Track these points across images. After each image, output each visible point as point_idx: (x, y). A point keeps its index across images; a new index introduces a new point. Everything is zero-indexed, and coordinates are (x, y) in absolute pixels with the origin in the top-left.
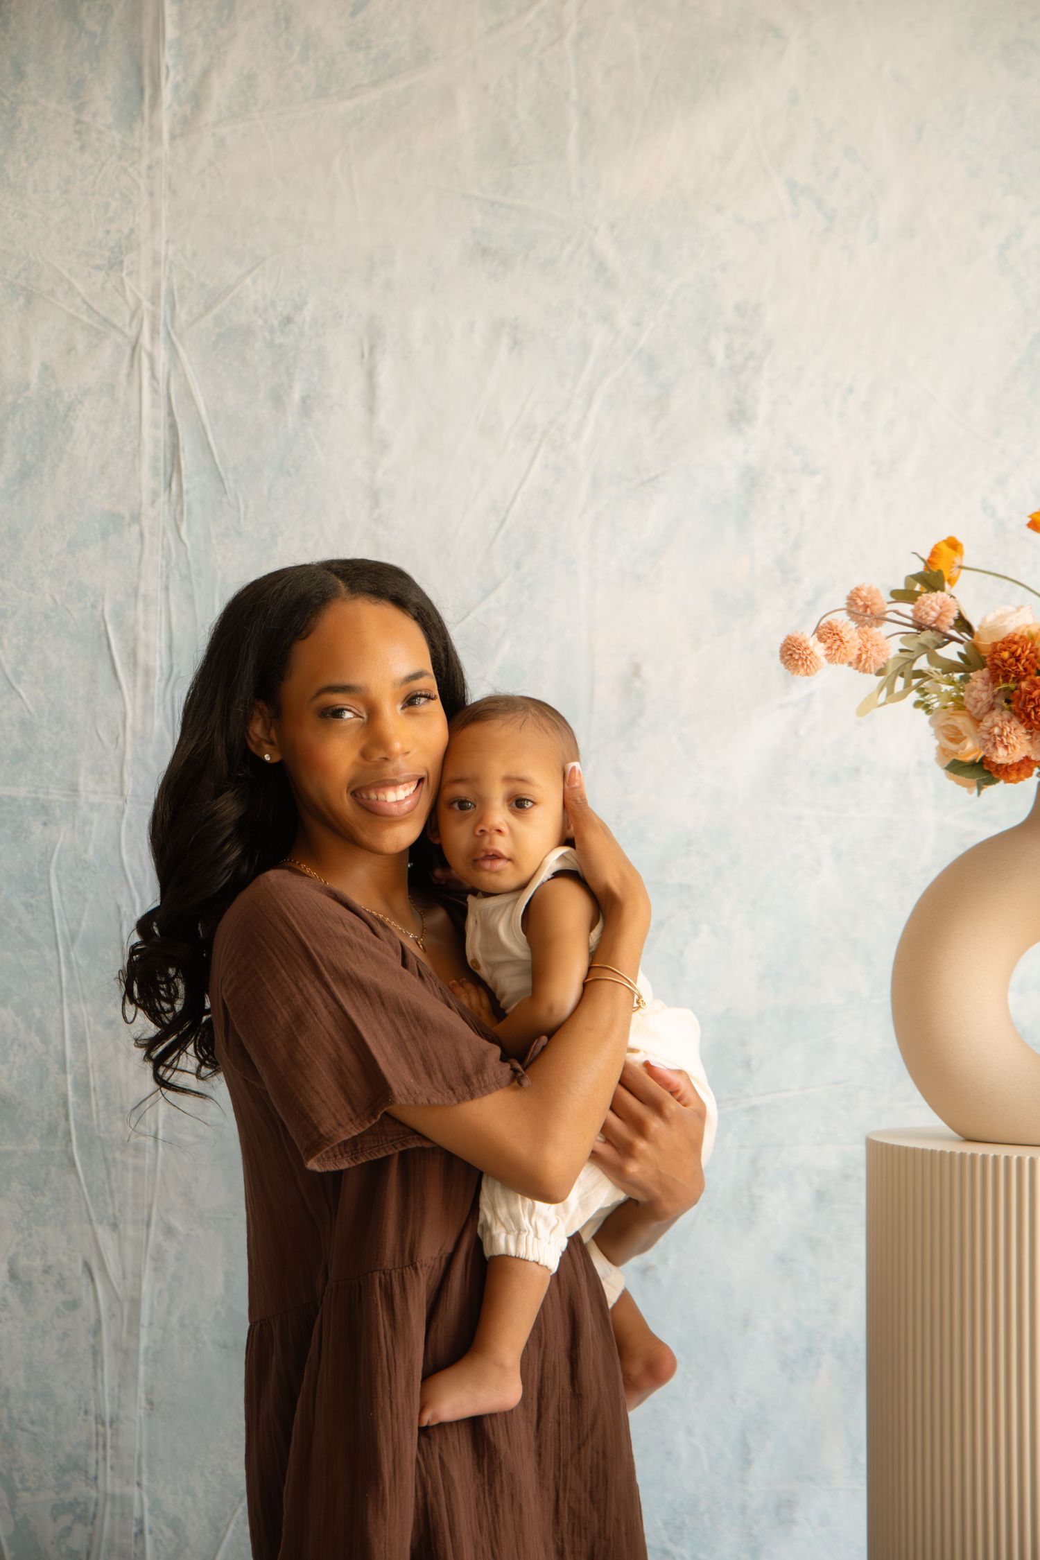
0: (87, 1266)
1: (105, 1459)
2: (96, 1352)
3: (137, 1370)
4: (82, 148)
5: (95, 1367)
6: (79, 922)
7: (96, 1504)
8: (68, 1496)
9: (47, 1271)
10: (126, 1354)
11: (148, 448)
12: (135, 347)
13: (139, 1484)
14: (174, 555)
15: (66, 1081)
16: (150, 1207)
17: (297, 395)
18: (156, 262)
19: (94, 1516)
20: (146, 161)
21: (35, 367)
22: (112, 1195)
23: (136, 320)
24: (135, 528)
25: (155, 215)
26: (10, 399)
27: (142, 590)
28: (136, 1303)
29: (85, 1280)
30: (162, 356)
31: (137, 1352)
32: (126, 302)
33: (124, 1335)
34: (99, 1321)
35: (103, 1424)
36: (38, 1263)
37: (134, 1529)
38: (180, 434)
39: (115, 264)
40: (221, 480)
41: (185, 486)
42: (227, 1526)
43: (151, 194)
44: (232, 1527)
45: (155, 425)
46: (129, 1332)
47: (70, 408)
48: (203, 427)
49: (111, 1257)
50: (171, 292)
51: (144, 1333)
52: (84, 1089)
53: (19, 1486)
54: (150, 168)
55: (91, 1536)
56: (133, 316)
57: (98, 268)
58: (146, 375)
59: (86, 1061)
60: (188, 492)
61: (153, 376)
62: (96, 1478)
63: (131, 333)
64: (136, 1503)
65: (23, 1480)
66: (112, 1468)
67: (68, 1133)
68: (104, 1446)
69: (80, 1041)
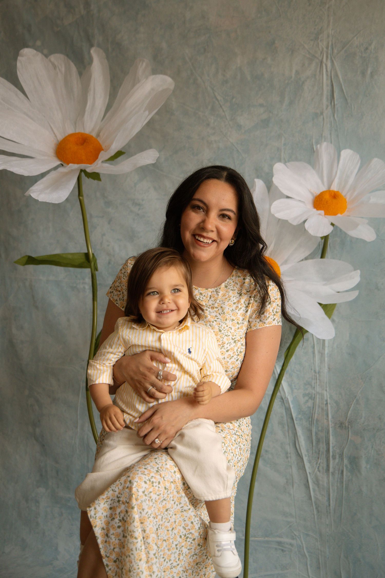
1: (316, 383)
2: (314, 353)
3: (325, 359)
4: (310, 5)
5: (313, 357)
7: (315, 395)
8: (307, 392)
10: (322, 354)
11: (325, 93)
12: (322, 62)
13: (326, 390)
14: (333, 124)
17: (369, 72)
18: (328, 36)
19: (314, 397)
20: (327, 6)
21: (294, 71)
23: (322, 55)
24: (322, 117)
25: (329, 22)
26: (287, 82)
27: (323, 135)
30: (329, 64)
31: (324, 354)
32: (319, 49)
33: (321, 349)
34: (314, 345)
35: (316, 373)
37: (325, 403)
38: (334, 87)
39: (316, 38)
40: (346, 100)
41: (336, 103)
42: (351, 405)
43: (328, 16)
44: (353, 405)
45: (327, 86)
47: (303, 83)
48: (341, 84)
50: (332, 45)
53: (294, 388)
54: (328, 8)
55: (314, 403)
56: (321, 53)
57: (312, 40)
58: (324, 70)
60: (337, 104)
61: (327, 71)
62: (314, 388)
63: (320, 58)
64: (325, 396)
65: (295, 386)
66: (319, 385)
68: (316, 379)
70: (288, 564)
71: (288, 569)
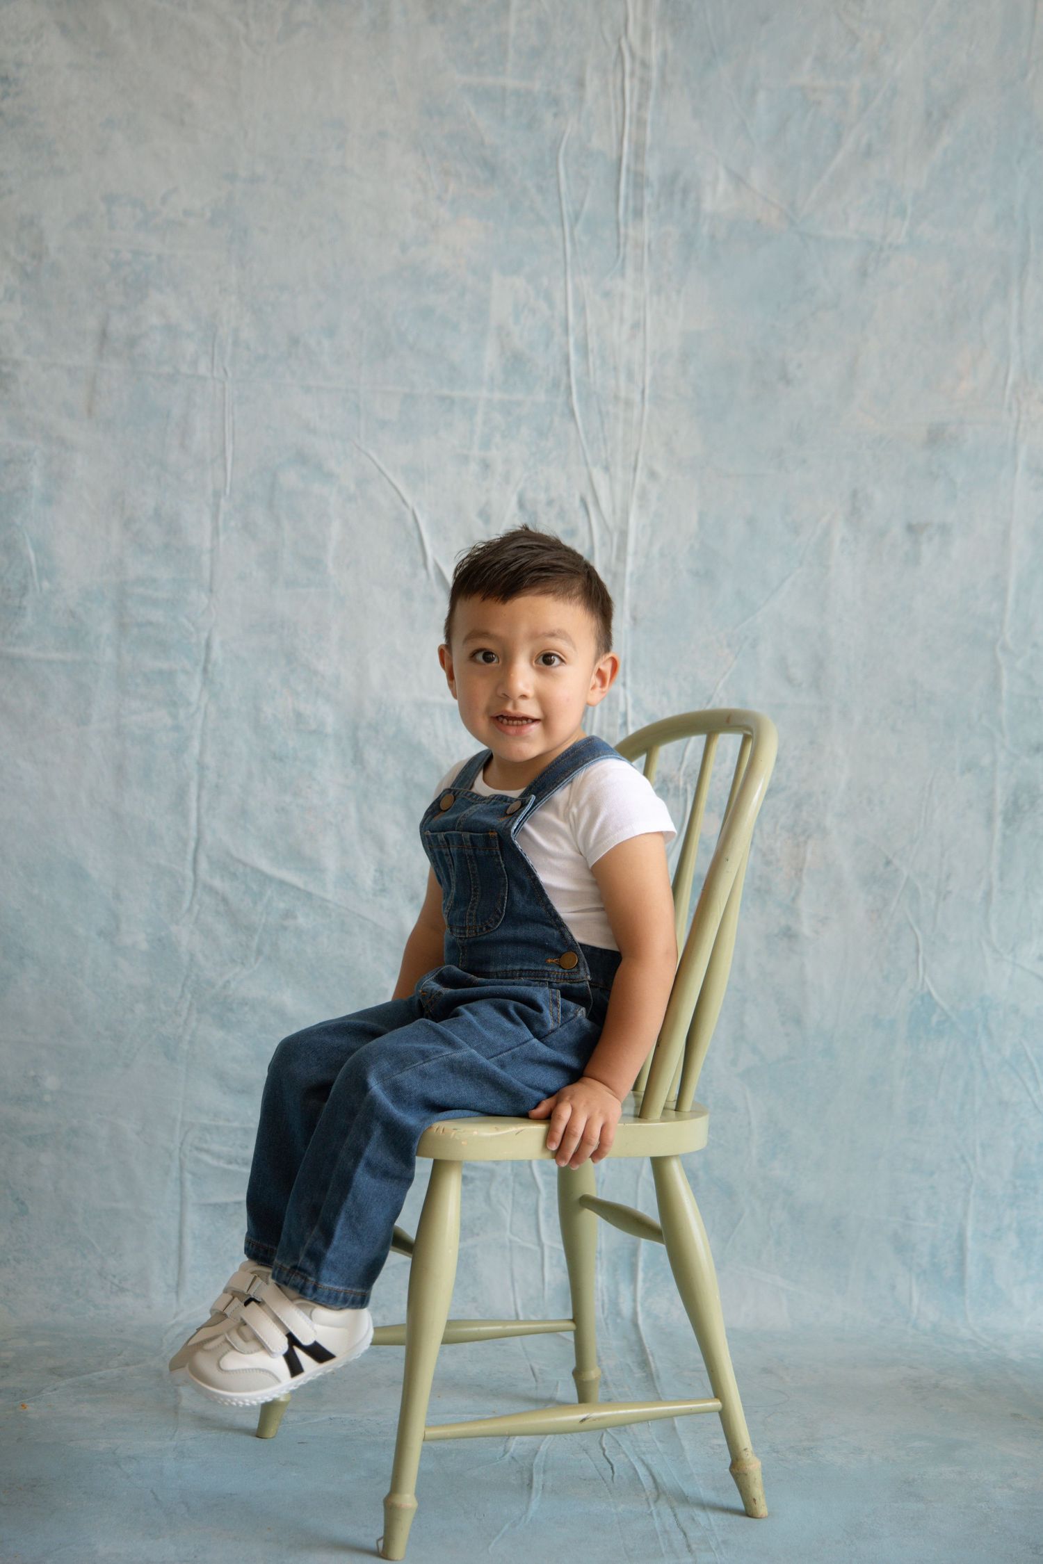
0: (583, 501)
3: (623, 590)
6: (582, 204)
9: (550, 503)
13: (624, 684)
15: (567, 342)
16: (637, 454)
22: (605, 440)
28: (624, 534)
29: (582, 513)
31: (624, 575)
33: (614, 560)
36: (542, 497)
37: (620, 721)
46: (618, 558)
49: (603, 493)
51: (630, 559)
52: (584, 350)
59: (585, 325)
64: (622, 700)
67: (569, 388)
69: (581, 310)
70: (479, 1219)
71: (478, 1235)
